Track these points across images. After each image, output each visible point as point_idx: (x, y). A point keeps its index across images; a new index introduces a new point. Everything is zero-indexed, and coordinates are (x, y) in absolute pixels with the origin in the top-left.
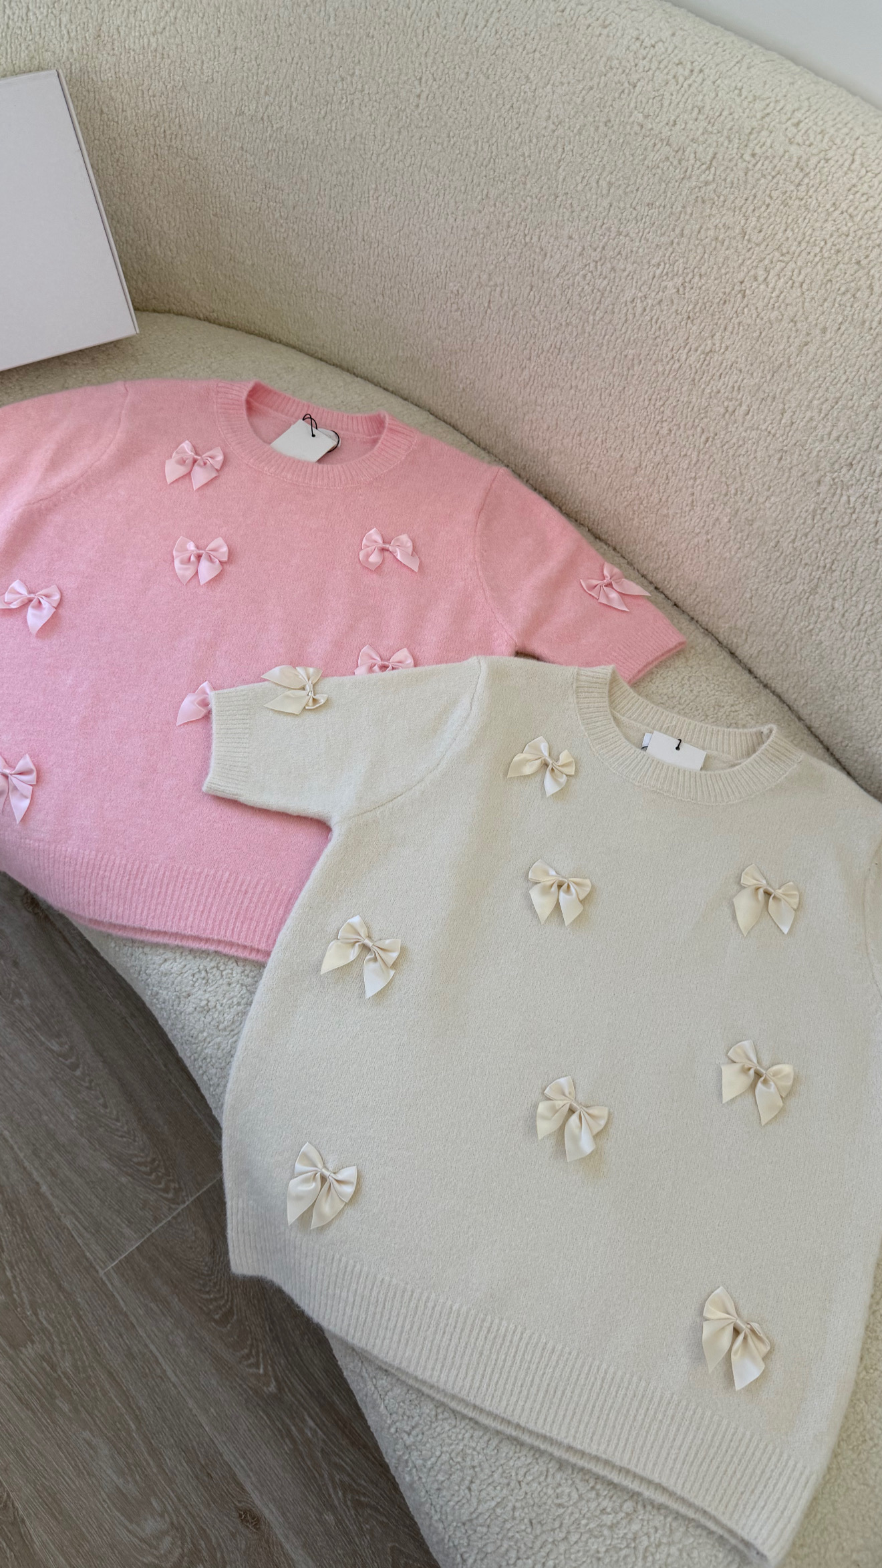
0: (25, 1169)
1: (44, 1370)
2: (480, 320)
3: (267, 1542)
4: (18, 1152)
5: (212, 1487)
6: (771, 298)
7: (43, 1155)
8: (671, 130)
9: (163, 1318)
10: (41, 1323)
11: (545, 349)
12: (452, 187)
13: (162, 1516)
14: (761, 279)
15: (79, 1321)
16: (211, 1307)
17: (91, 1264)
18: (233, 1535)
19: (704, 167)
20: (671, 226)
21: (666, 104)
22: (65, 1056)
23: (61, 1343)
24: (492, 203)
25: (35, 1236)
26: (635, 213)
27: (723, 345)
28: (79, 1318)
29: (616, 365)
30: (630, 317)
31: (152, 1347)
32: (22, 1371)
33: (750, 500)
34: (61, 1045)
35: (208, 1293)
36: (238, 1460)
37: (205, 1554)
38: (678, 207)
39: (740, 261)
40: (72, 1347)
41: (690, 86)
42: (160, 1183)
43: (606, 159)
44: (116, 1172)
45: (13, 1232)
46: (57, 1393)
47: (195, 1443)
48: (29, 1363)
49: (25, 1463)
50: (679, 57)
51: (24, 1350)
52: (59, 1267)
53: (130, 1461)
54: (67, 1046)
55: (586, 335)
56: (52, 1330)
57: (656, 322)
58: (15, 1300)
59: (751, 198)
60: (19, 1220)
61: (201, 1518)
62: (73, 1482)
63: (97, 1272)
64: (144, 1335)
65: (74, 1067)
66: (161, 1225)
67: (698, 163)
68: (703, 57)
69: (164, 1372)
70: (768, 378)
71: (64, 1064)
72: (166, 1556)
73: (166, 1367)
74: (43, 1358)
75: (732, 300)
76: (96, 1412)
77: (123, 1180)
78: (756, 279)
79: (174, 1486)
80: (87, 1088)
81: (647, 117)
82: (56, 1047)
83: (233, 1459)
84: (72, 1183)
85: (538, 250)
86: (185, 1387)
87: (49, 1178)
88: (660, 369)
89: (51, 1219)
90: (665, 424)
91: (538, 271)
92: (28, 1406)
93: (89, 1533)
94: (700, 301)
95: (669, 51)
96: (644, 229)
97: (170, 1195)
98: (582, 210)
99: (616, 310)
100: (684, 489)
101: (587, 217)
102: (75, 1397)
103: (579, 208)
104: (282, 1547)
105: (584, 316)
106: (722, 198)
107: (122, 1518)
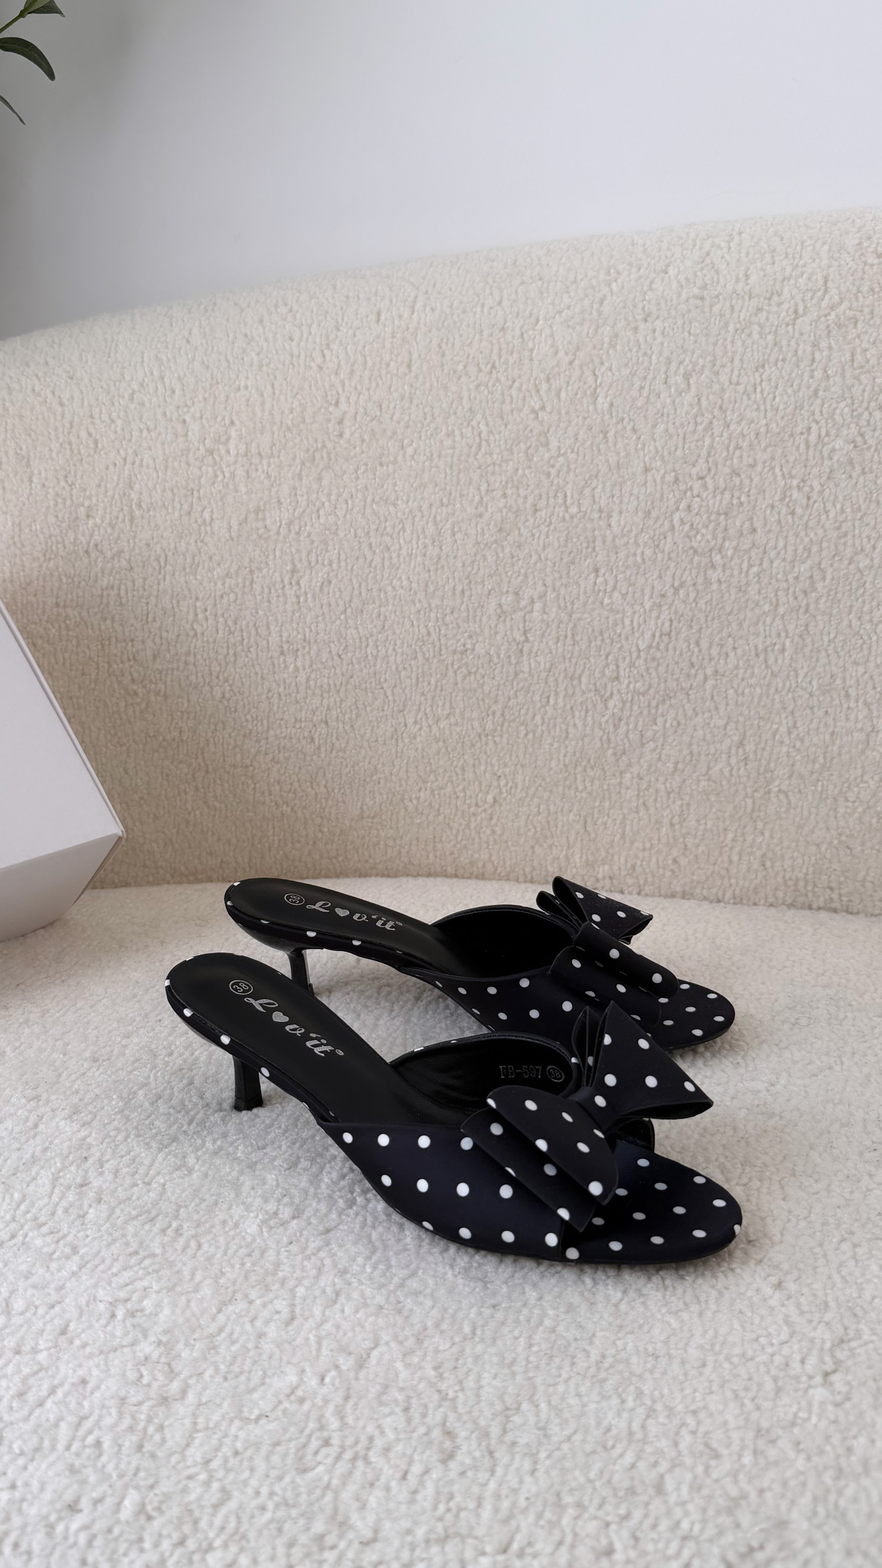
2: (511, 669)
12: (425, 507)
24: (498, 494)
55: (715, 586)
85: (596, 515)
91: (604, 542)
98: (654, 426)
105: (705, 561)
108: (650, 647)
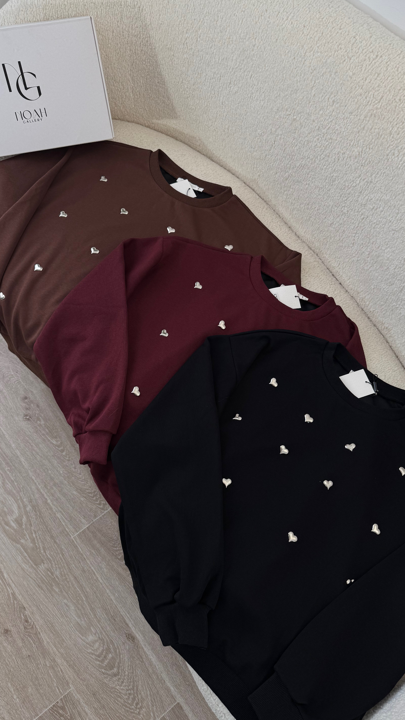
0: (41, 493)
1: (48, 574)
3: (137, 647)
4: (38, 485)
5: (116, 624)
6: (399, 164)
7: (49, 487)
8: (364, 83)
9: (97, 557)
10: (47, 556)
11: (297, 166)
13: (95, 634)
14: (396, 155)
15: (63, 556)
16: (117, 553)
17: (68, 534)
18: (124, 644)
19: (377, 102)
20: (359, 125)
21: (363, 69)
22: (59, 446)
23: (56, 564)
25: (45, 521)
26: (343, 116)
27: (376, 180)
28: (63, 555)
29: (328, 179)
30: (337, 160)
31: (92, 568)
32: (39, 575)
33: (379, 247)
34: (57, 441)
35: (116, 547)
36: (126, 614)
37: (112, 650)
38: (362, 117)
39: (388, 146)
40: (60, 566)
41: (375, 63)
42: (97, 501)
43: (333, 89)
44: (79, 496)
45: (36, 519)
46: (54, 584)
47: (109, 607)
48: (42, 572)
49: (41, 612)
50: (372, 49)
51: (40, 566)
52: (55, 533)
53: (83, 612)
54: (59, 442)
55: (316, 164)
56: (52, 559)
57: (348, 165)
58: (36, 546)
59: (396, 119)
60: (38, 514)
61: (111, 636)
62: (60, 619)
63: (70, 536)
64: (89, 563)
65: (62, 451)
66: (97, 518)
67: (375, 100)
68: (383, 50)
69: (97, 578)
70: (393, 198)
71: (58, 449)
72: (97, 650)
73: (98, 576)
74: (48, 570)
75: (382, 162)
76: (69, 592)
77: (82, 499)
78: (394, 155)
79: (101, 623)
80: (68, 460)
81: (354, 74)
82: (55, 442)
83: (124, 614)
84: (61, 500)
86: (106, 584)
87: (51, 497)
88: (347, 185)
89: (52, 514)
90: (346, 208)
92: (42, 589)
93: (66, 639)
94: (368, 160)
95: (368, 45)
96: (347, 124)
97: (101, 507)
98: (320, 110)
99: (330, 156)
100: (350, 237)
101: (322, 114)
102: (61, 586)
103: (319, 109)
104: (143, 649)
106: (383, 116)
107: (79, 634)
108: (298, 167)
